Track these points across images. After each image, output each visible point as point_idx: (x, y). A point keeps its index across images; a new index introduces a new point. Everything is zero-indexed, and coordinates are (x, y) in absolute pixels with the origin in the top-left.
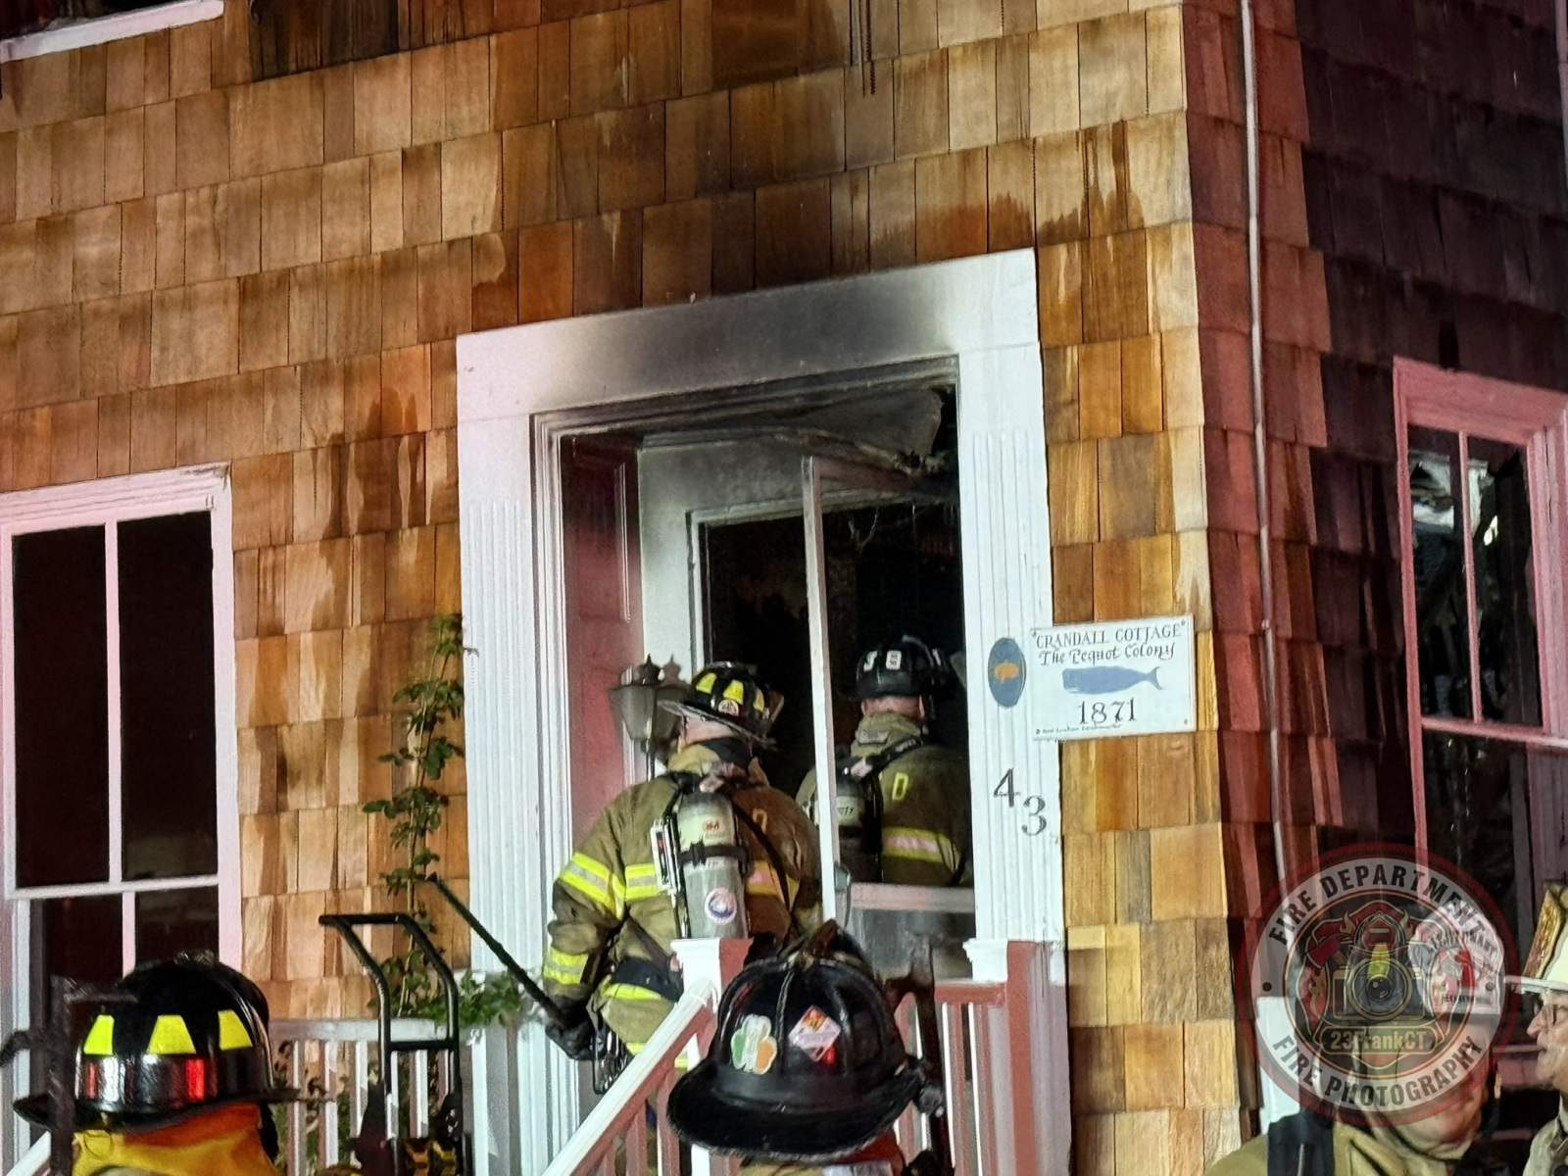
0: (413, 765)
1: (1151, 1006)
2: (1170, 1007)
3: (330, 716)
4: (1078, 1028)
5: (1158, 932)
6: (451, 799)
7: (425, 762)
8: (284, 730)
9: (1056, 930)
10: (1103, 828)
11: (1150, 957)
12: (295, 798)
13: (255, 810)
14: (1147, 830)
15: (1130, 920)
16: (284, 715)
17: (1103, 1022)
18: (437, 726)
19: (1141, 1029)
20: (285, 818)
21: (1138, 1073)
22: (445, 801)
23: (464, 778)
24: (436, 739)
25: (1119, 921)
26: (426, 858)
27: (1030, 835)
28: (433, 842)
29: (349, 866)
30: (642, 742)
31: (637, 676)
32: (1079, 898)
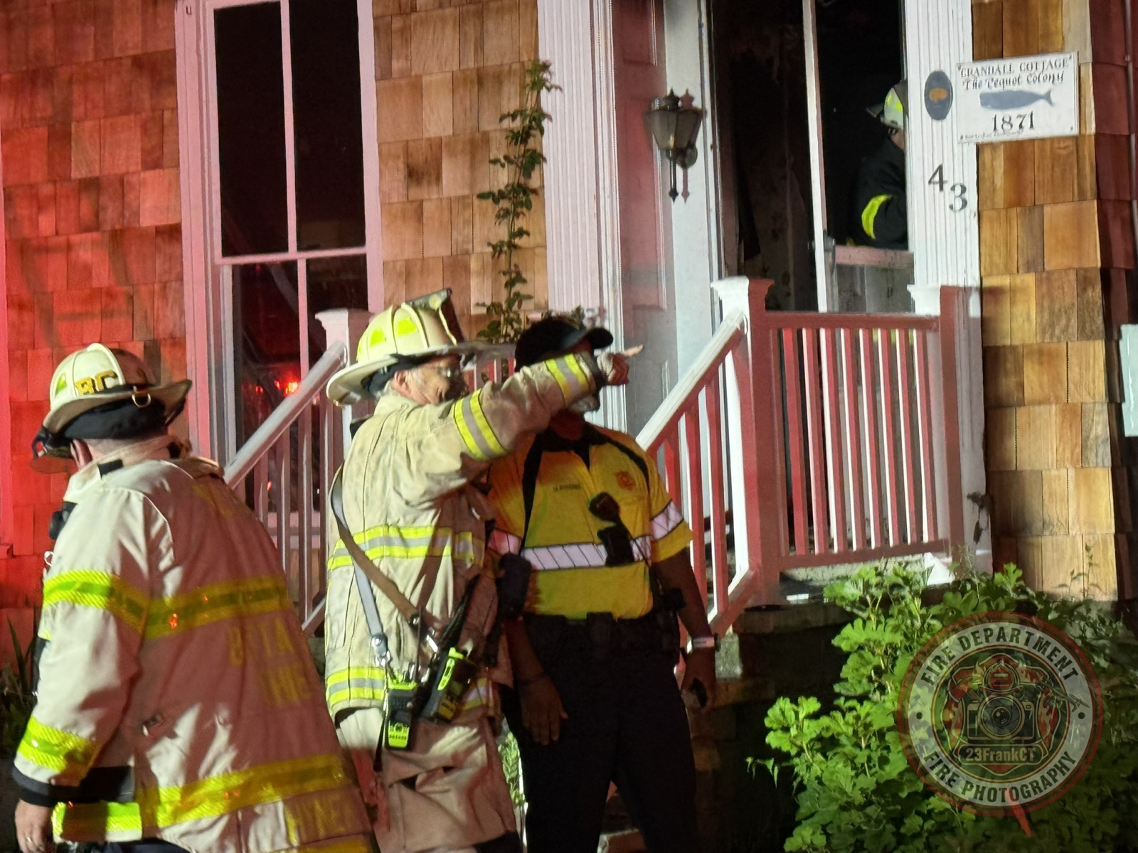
1: (1044, 332)
2: (1057, 332)
4: (988, 347)
5: (1048, 279)
9: (974, 279)
10: (1010, 205)
11: (1043, 297)
13: (392, 201)
14: (1042, 206)
15: (1028, 271)
17: (1008, 342)
19: (1036, 347)
21: (1033, 378)
25: (1020, 271)
26: (520, 233)
27: (955, 211)
28: (520, 223)
29: (460, 240)
30: (667, 150)
31: (664, 104)
32: (991, 256)
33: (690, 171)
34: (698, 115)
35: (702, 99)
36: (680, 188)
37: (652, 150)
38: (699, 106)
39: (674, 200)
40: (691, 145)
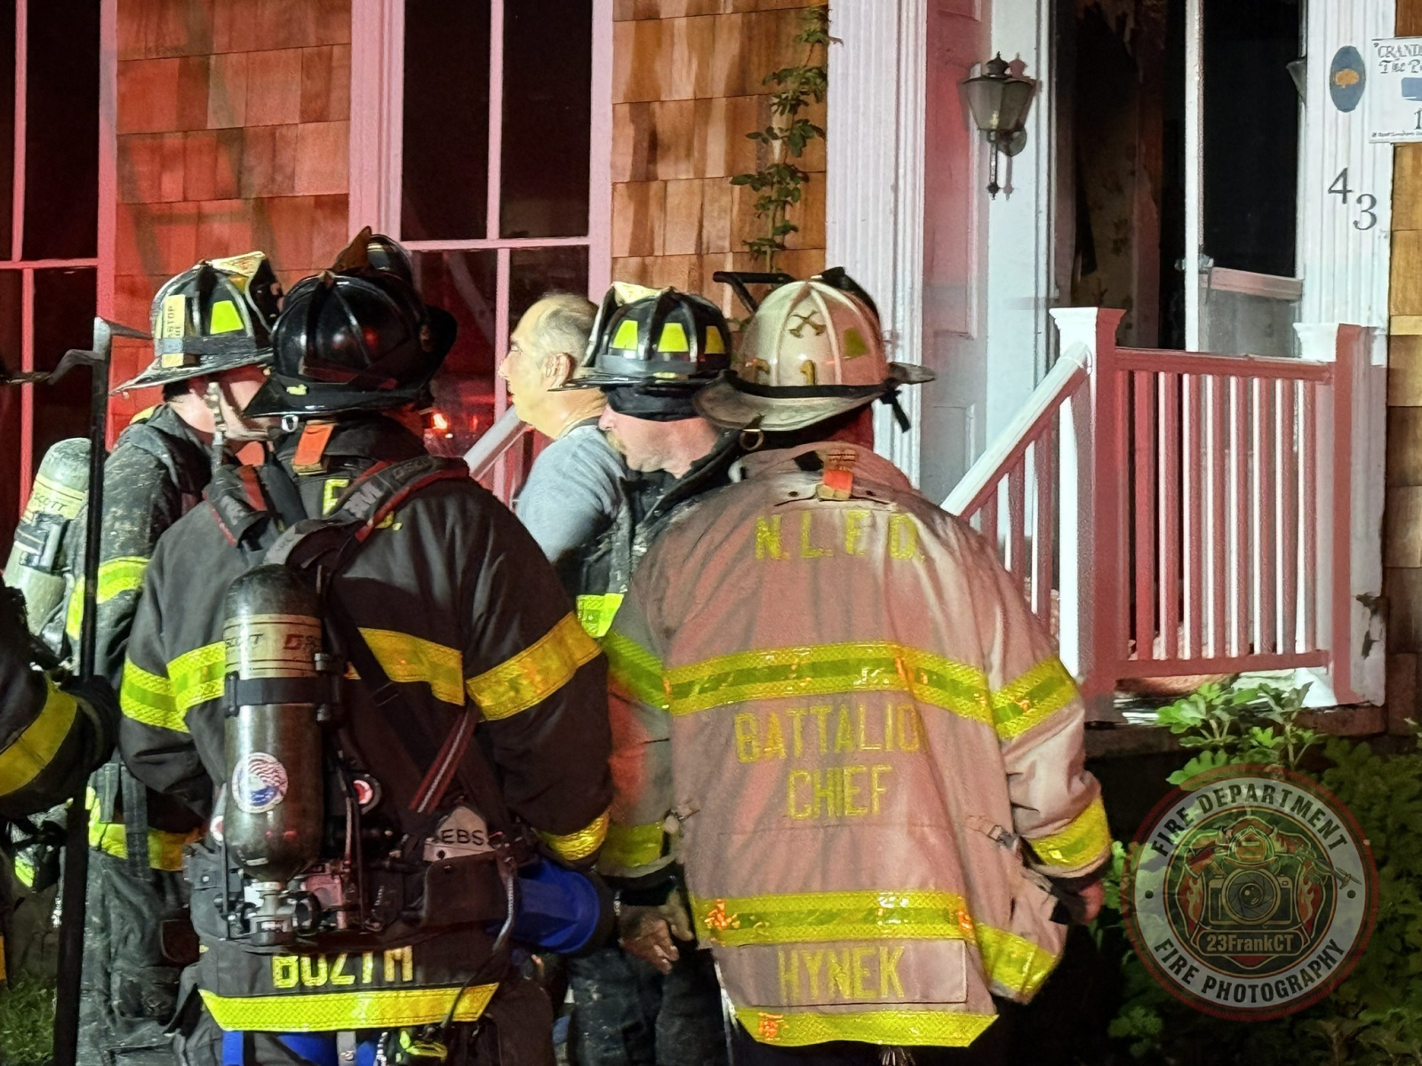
0: (777, 145)
3: (699, 96)
4: (1394, 407)
6: (812, 176)
7: (789, 142)
8: (656, 106)
9: (1381, 317)
12: (664, 170)
13: (627, 179)
16: (657, 92)
18: (801, 108)
20: (655, 187)
22: (806, 178)
23: (824, 158)
24: (799, 122)
26: (786, 229)
27: (1361, 230)
28: (792, 214)
29: (714, 233)
30: (989, 131)
31: (987, 71)
32: (1404, 288)
33: (1015, 158)
34: (1030, 87)
35: (1037, 67)
36: (1001, 183)
37: (967, 129)
38: (1033, 77)
39: (993, 196)
40: (1020, 127)
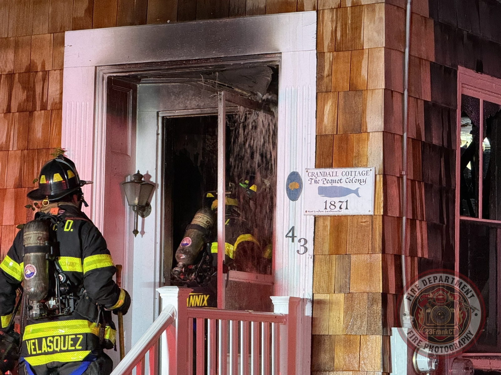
1: (347, 328)
2: (355, 329)
4: (316, 335)
5: (352, 297)
9: (309, 294)
10: (332, 253)
11: (348, 308)
14: (350, 255)
15: (340, 292)
17: (326, 333)
19: (342, 337)
21: (340, 355)
25: (336, 292)
27: (300, 254)
30: (134, 206)
31: (133, 179)
32: (319, 282)
33: (145, 218)
34: (153, 186)
35: (156, 177)
36: (139, 229)
37: (124, 205)
38: (154, 182)
39: (136, 236)
40: (148, 205)
